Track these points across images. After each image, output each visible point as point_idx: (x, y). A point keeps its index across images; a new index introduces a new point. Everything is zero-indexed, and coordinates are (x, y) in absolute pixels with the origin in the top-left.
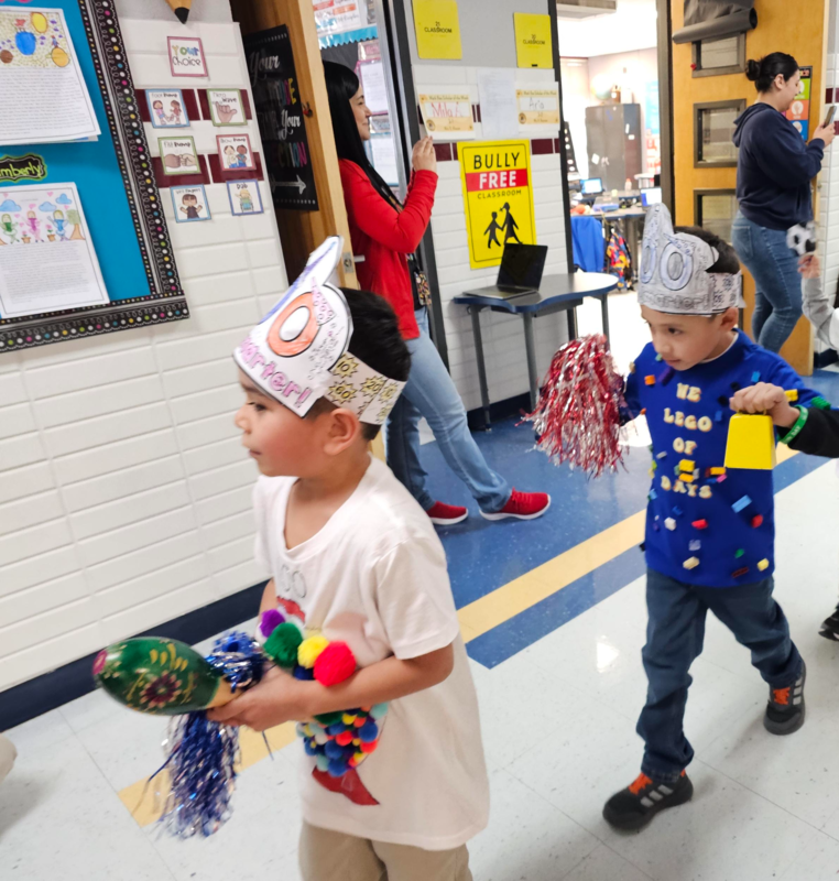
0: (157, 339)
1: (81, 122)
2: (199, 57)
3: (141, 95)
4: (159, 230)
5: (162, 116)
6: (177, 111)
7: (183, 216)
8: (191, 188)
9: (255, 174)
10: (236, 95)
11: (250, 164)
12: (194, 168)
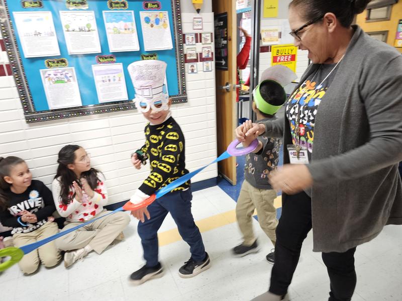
0: (178, 108)
1: (168, 44)
2: (201, 24)
3: (184, 35)
4: (183, 76)
5: (189, 42)
6: (193, 40)
7: (190, 72)
8: (193, 63)
9: (211, 59)
10: (209, 35)
11: (210, 56)
12: (195, 57)
